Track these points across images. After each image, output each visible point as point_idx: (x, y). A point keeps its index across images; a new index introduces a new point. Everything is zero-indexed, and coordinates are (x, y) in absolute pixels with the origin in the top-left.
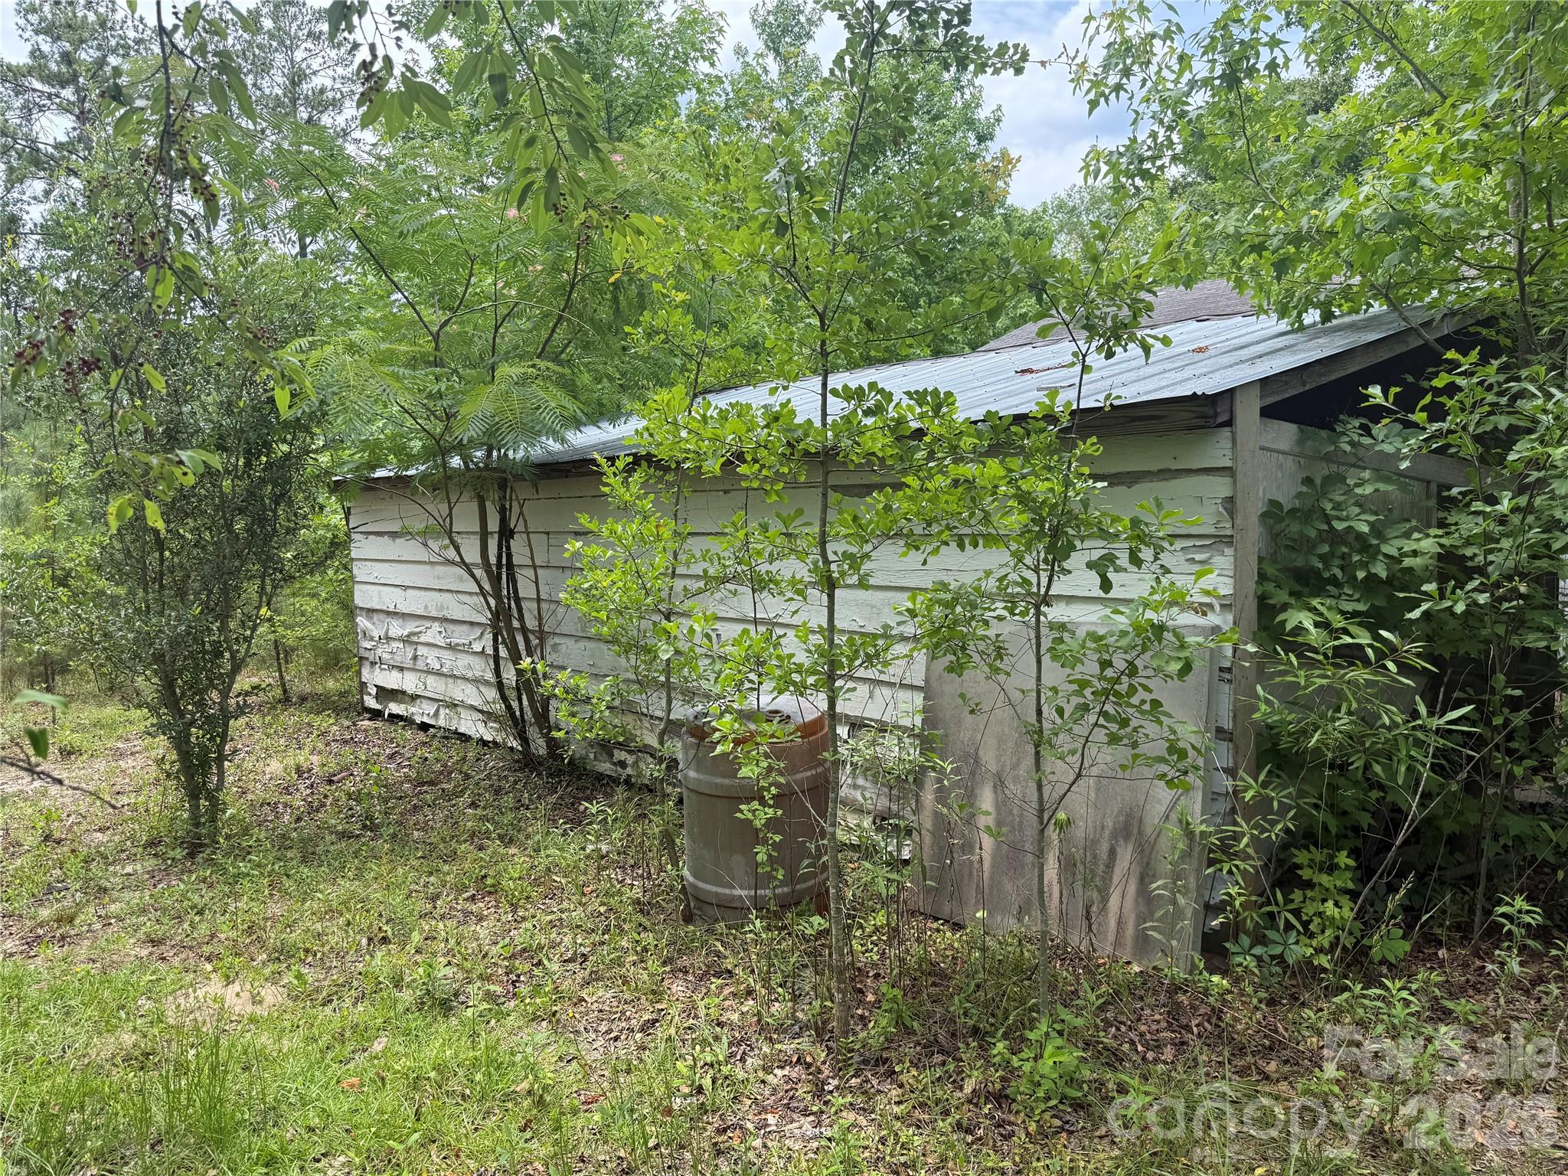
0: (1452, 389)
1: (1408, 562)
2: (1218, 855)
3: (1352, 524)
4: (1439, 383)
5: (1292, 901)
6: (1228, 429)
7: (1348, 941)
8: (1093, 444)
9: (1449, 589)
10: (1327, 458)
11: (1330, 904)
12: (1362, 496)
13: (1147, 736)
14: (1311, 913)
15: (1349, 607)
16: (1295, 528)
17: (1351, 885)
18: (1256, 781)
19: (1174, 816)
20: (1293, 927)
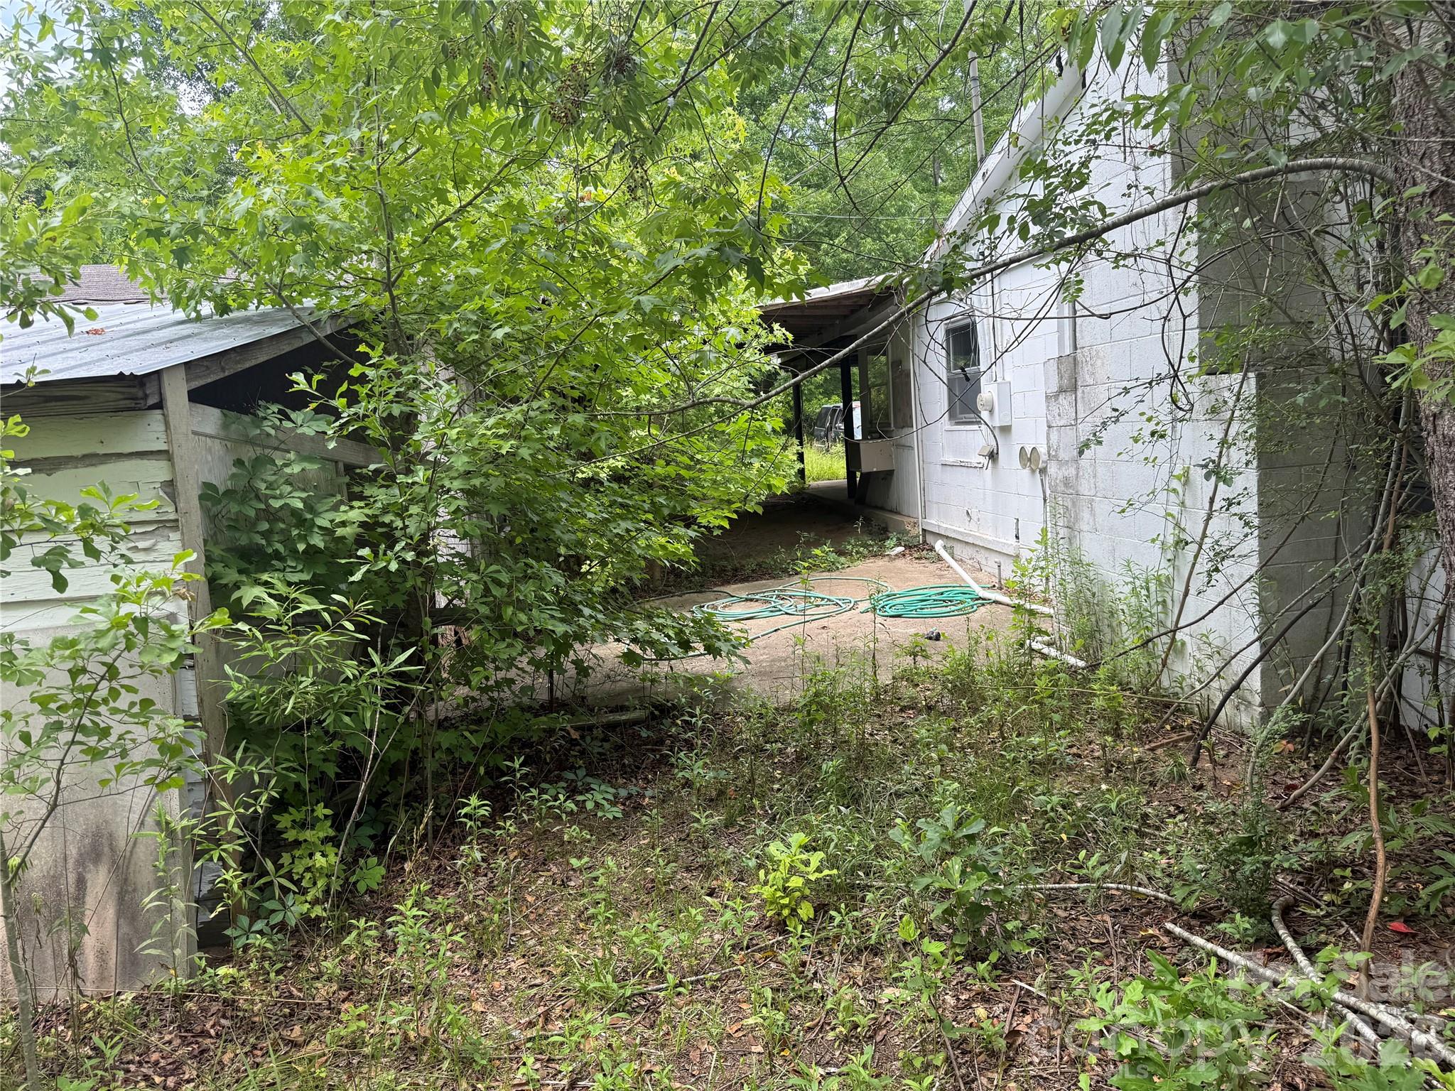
0: (363, 379)
1: (340, 532)
2: (205, 845)
3: (288, 501)
4: (354, 372)
5: (282, 866)
6: (159, 411)
7: (335, 886)
8: (17, 424)
9: (381, 552)
10: (251, 442)
11: (318, 856)
12: (291, 475)
13: (133, 741)
14: (301, 870)
15: (295, 578)
16: (234, 508)
17: (331, 833)
18: (233, 760)
19: (150, 820)
20: (289, 890)
